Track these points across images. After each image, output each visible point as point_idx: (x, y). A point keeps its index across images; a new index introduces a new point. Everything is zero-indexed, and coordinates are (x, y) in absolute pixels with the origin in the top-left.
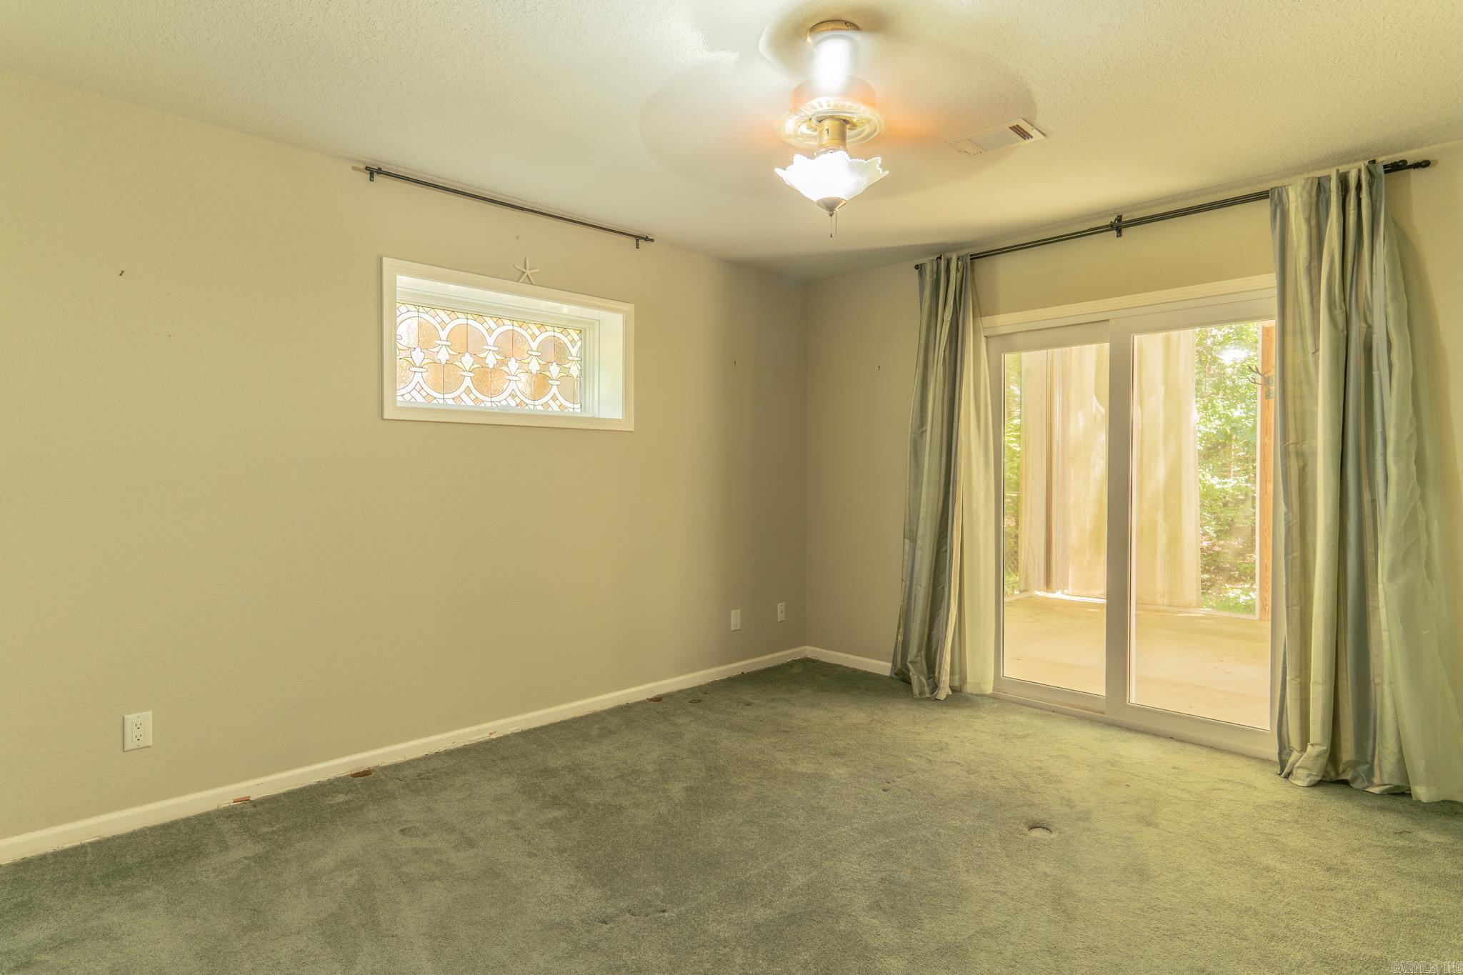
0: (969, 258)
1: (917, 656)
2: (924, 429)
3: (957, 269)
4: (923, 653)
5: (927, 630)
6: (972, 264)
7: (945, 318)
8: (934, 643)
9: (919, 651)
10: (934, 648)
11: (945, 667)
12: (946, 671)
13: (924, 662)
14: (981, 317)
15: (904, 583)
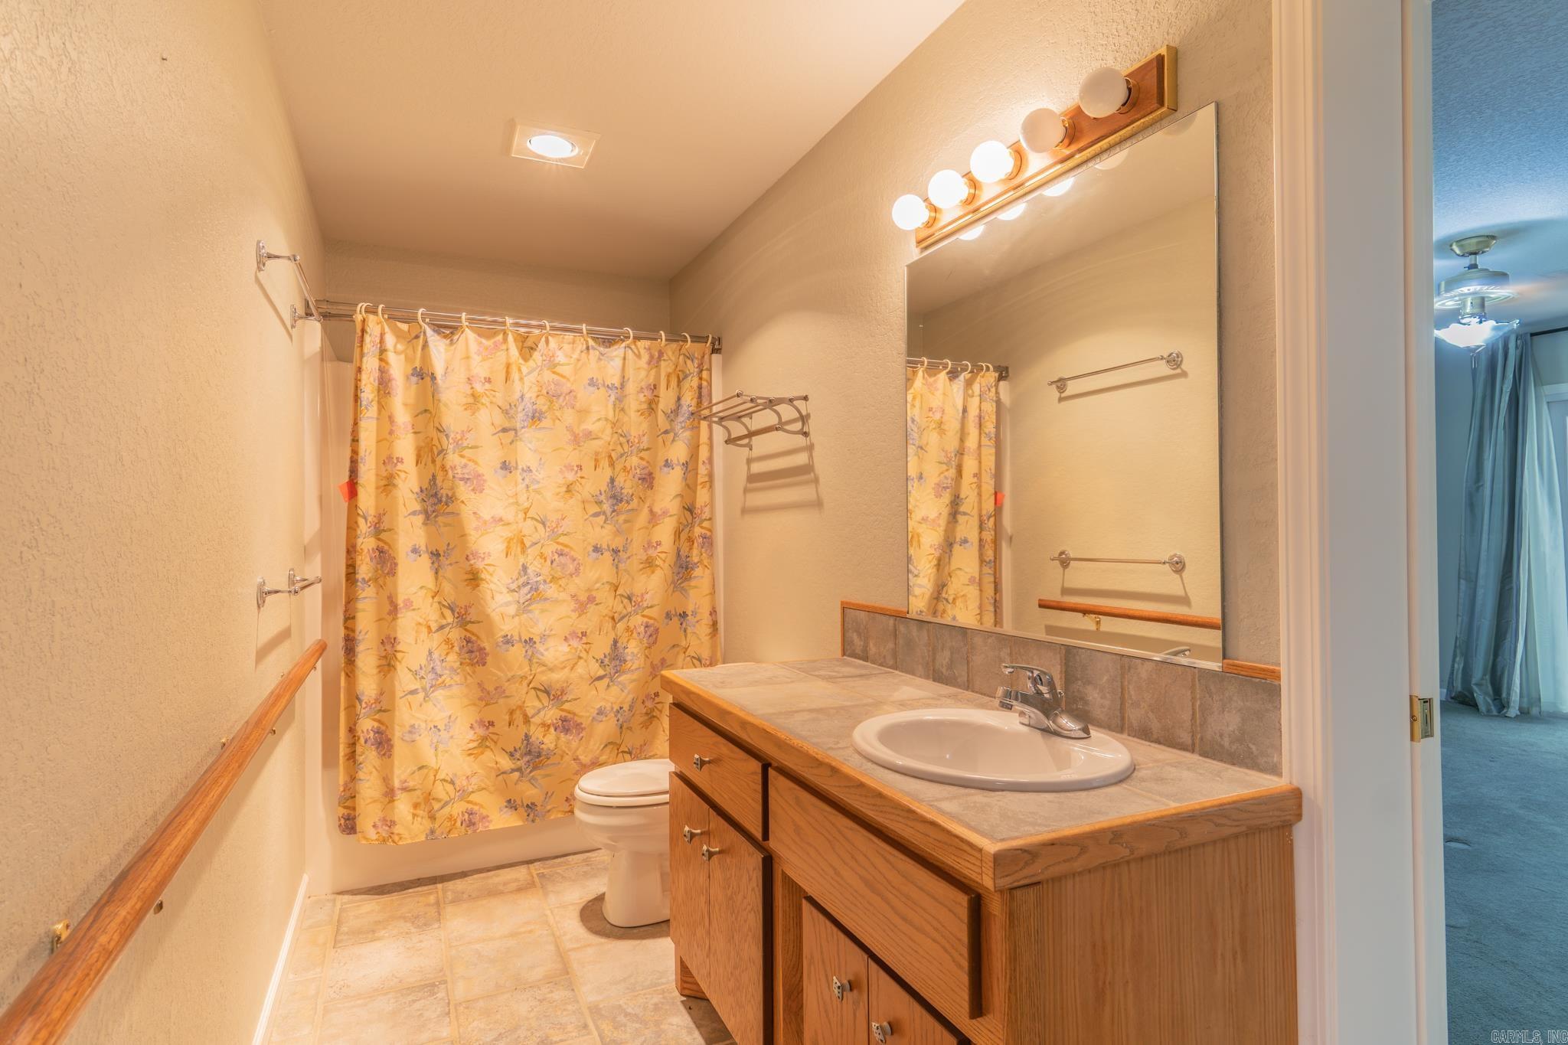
0: (1529, 335)
1: (1482, 679)
2: (1480, 484)
3: (1517, 347)
4: (1488, 677)
5: (1492, 657)
6: (1531, 339)
7: (1504, 389)
8: (1499, 668)
9: (1484, 674)
10: (1499, 673)
11: (1515, 688)
12: (1516, 692)
13: (1489, 685)
14: (1543, 385)
15: (1460, 618)
